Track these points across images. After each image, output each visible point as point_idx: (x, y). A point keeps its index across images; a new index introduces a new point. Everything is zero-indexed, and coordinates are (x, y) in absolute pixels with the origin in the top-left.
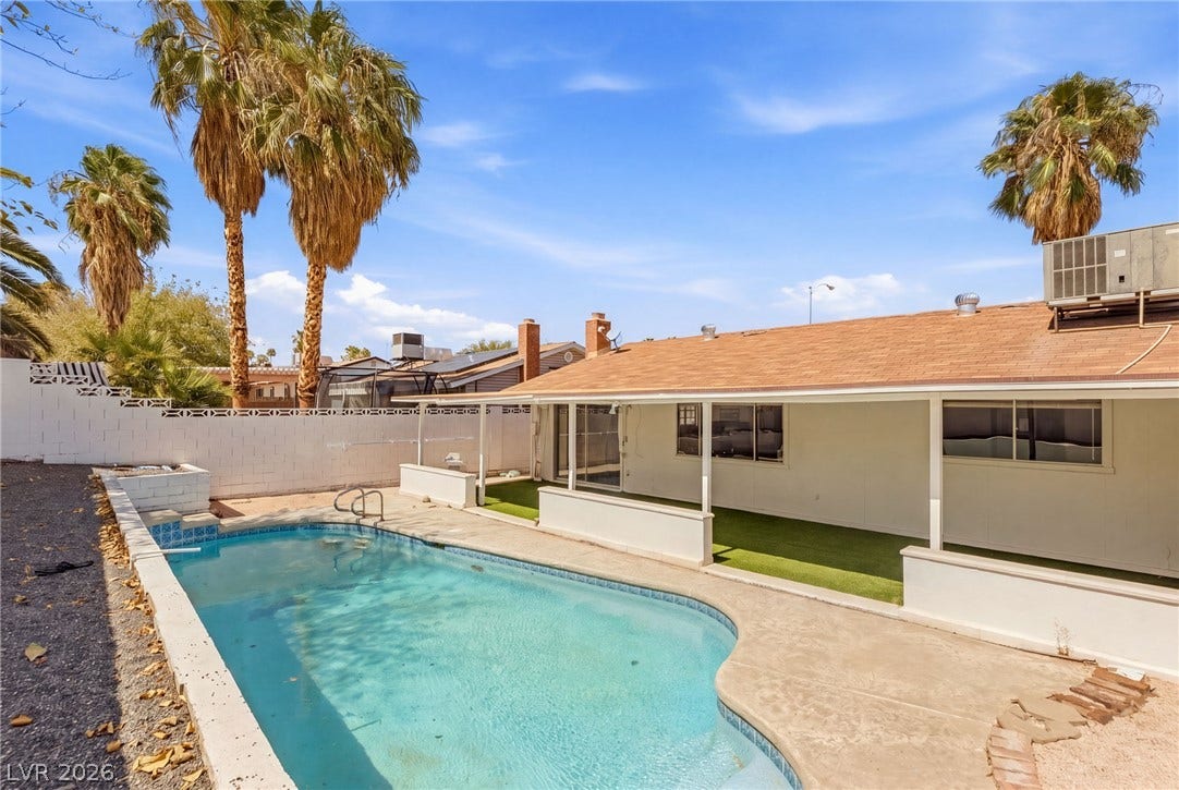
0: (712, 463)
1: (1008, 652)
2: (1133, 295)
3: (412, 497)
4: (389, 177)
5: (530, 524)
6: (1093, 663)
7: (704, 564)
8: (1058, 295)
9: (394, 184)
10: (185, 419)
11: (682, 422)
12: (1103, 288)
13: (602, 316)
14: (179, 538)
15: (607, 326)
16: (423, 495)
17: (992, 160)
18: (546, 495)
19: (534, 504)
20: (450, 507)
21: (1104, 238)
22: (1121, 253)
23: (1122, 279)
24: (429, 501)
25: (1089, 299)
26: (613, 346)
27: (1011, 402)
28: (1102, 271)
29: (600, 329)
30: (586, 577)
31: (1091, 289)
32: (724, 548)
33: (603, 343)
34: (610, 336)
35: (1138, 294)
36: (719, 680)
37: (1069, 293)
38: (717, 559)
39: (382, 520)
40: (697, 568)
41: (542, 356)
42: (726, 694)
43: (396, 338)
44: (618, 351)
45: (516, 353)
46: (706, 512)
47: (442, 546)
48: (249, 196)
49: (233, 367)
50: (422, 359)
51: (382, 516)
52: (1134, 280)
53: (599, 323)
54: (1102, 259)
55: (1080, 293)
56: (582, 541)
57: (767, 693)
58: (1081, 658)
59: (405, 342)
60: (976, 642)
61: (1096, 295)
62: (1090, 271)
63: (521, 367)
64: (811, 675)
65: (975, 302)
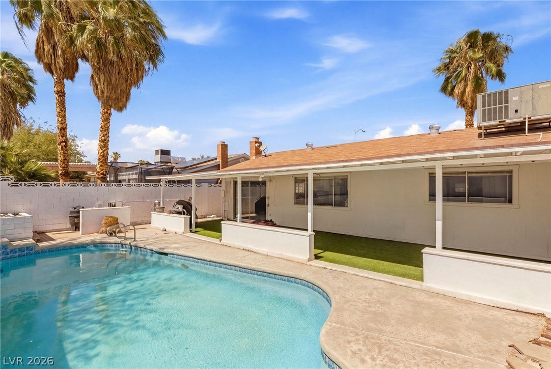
0: (313, 208)
1: (490, 309)
2: (522, 120)
3: (157, 229)
4: (147, 65)
5: (217, 241)
6: (542, 315)
7: (310, 260)
8: (484, 120)
9: (149, 68)
10: (23, 188)
11: (297, 192)
12: (507, 117)
13: (258, 138)
14: (8, 254)
15: (261, 144)
16: (162, 227)
17: (439, 69)
18: (225, 225)
19: (219, 230)
20: (176, 233)
21: (508, 91)
22: (516, 98)
23: (516, 111)
24: (165, 230)
25: (500, 122)
26: (263, 154)
27: (465, 173)
28: (506, 108)
29: (257, 145)
30: (244, 270)
31: (500, 117)
32: (320, 251)
33: (258, 152)
34: (262, 148)
35: (525, 119)
36: (322, 338)
37: (490, 120)
38: (317, 257)
39: (135, 241)
40: (305, 263)
41: (229, 160)
42: (327, 349)
43: (157, 152)
44: (266, 156)
45: (216, 159)
46: (310, 232)
47: (166, 254)
48: (70, 71)
49: (59, 162)
50: (170, 163)
51: (135, 238)
52: (523, 112)
53: (256, 142)
54: (507, 102)
55: (495, 119)
56: (244, 249)
57: (355, 347)
58: (536, 313)
59: (161, 154)
60: (469, 303)
61: (503, 120)
62: (500, 108)
63: (219, 165)
64: (381, 331)
65: (438, 129)
